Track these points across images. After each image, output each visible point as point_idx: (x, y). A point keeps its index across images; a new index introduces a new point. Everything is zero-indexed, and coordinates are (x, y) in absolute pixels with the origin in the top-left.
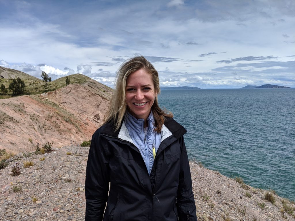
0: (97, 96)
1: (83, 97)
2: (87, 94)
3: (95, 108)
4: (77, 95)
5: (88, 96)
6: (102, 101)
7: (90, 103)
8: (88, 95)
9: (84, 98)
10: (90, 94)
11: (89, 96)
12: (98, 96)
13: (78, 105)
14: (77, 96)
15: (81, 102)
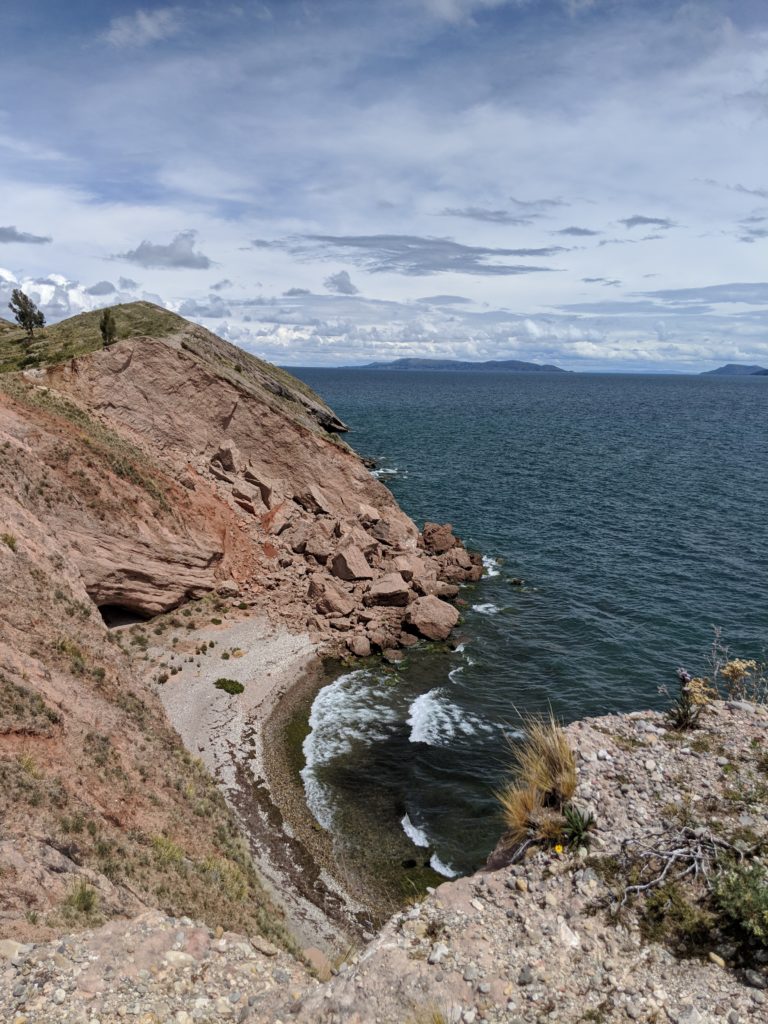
0: (222, 386)
1: (172, 387)
2: (187, 377)
3: (214, 430)
4: (151, 379)
5: (188, 383)
6: (241, 404)
7: (195, 409)
8: (190, 380)
9: (175, 390)
10: (197, 378)
11: (195, 383)
12: (225, 384)
13: (155, 417)
14: (151, 383)
15: (167, 405)
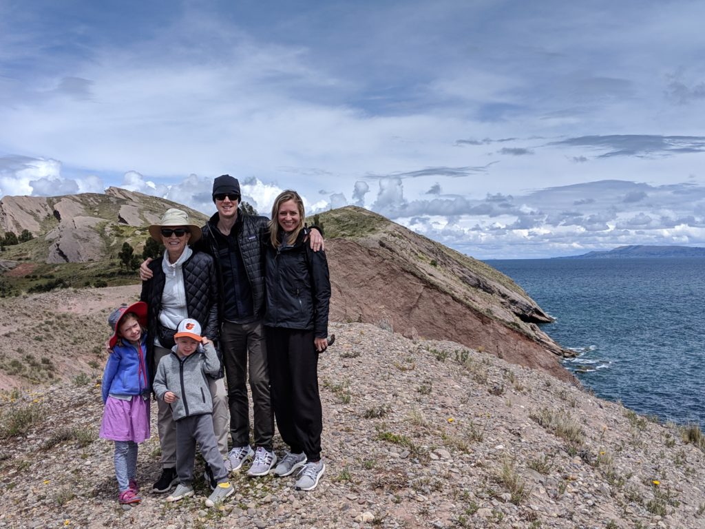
0: (408, 279)
1: (363, 281)
2: (376, 272)
4: (344, 274)
5: (377, 277)
6: (425, 294)
8: (379, 274)
9: (366, 283)
11: (383, 277)
12: (411, 277)
13: (348, 308)
